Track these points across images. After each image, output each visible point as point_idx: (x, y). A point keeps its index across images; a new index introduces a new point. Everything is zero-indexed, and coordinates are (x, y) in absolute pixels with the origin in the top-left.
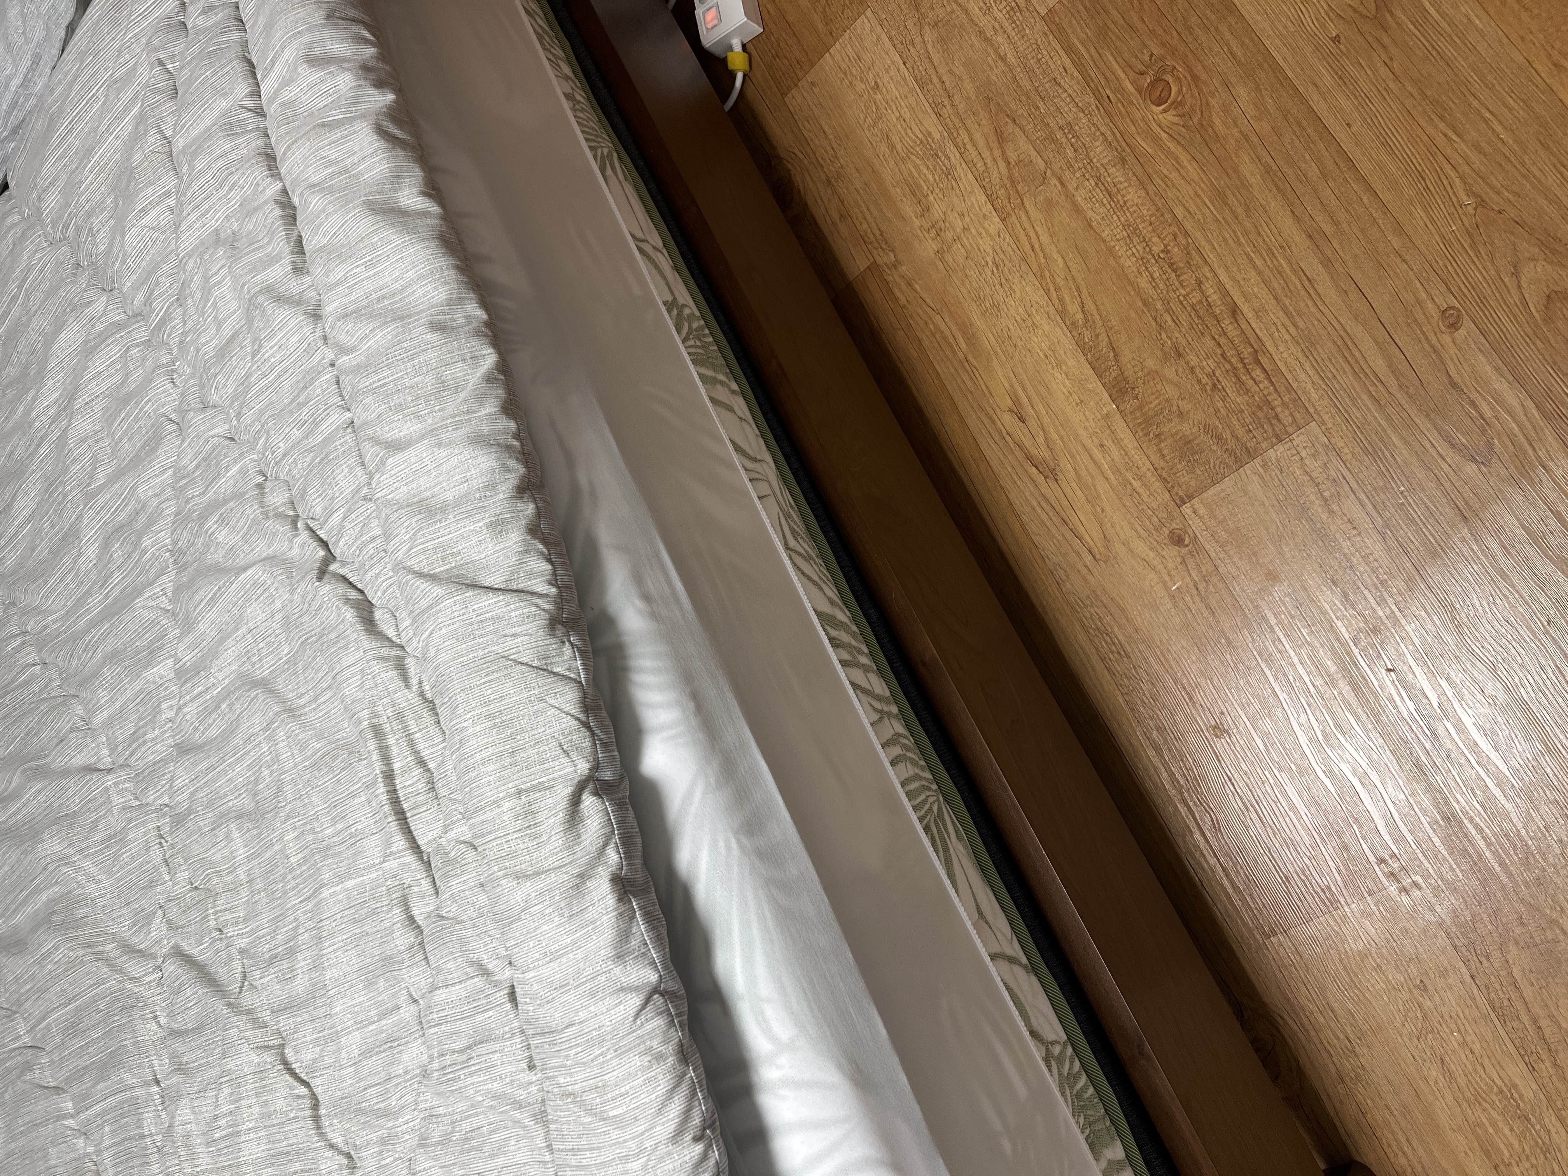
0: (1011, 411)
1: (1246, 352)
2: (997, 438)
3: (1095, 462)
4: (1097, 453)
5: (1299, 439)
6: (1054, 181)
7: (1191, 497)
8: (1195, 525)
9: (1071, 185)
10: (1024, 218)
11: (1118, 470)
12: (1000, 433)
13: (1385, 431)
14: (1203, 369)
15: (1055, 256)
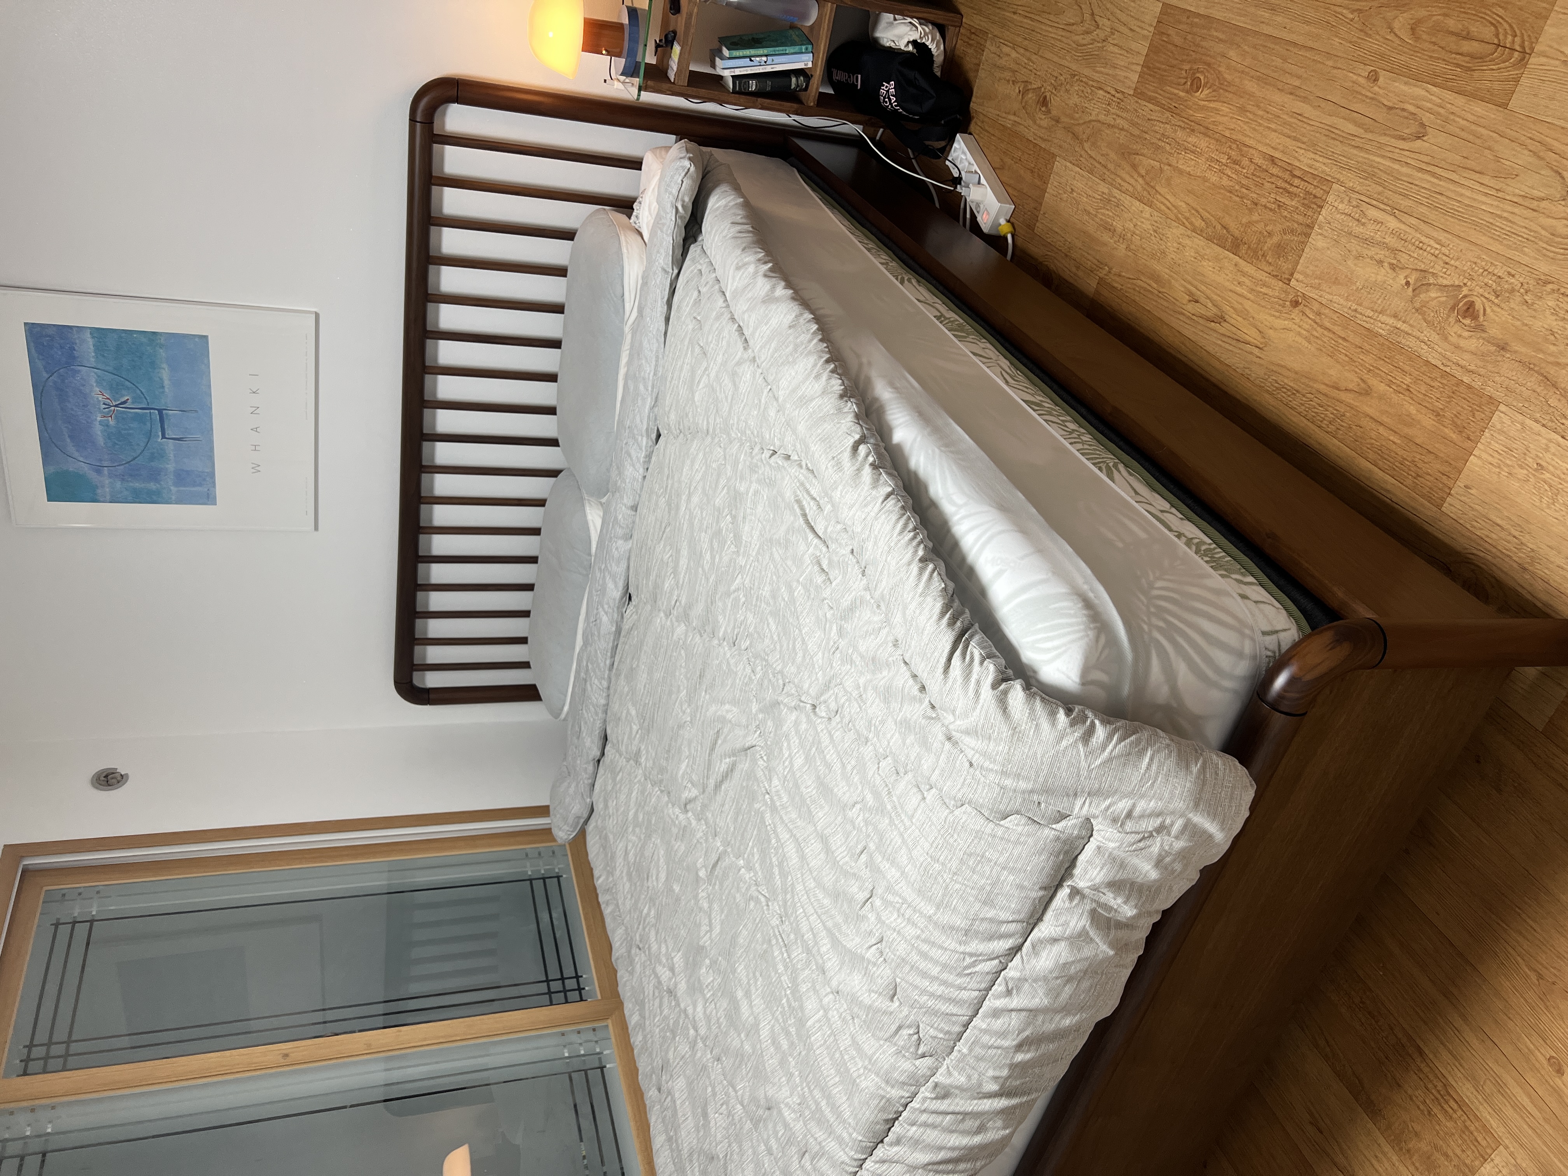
0: (1190, 301)
1: (1287, 176)
2: (1188, 322)
3: (1239, 295)
4: (1239, 289)
5: (1331, 198)
6: (1166, 167)
7: (1292, 275)
8: (1300, 287)
9: (1174, 163)
10: (1159, 197)
11: (1252, 290)
12: (1189, 318)
13: (1368, 159)
14: (1269, 202)
15: (1180, 204)
